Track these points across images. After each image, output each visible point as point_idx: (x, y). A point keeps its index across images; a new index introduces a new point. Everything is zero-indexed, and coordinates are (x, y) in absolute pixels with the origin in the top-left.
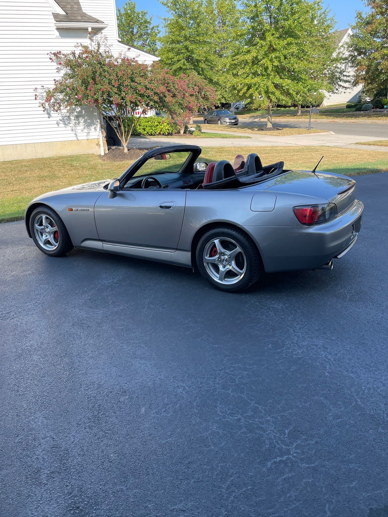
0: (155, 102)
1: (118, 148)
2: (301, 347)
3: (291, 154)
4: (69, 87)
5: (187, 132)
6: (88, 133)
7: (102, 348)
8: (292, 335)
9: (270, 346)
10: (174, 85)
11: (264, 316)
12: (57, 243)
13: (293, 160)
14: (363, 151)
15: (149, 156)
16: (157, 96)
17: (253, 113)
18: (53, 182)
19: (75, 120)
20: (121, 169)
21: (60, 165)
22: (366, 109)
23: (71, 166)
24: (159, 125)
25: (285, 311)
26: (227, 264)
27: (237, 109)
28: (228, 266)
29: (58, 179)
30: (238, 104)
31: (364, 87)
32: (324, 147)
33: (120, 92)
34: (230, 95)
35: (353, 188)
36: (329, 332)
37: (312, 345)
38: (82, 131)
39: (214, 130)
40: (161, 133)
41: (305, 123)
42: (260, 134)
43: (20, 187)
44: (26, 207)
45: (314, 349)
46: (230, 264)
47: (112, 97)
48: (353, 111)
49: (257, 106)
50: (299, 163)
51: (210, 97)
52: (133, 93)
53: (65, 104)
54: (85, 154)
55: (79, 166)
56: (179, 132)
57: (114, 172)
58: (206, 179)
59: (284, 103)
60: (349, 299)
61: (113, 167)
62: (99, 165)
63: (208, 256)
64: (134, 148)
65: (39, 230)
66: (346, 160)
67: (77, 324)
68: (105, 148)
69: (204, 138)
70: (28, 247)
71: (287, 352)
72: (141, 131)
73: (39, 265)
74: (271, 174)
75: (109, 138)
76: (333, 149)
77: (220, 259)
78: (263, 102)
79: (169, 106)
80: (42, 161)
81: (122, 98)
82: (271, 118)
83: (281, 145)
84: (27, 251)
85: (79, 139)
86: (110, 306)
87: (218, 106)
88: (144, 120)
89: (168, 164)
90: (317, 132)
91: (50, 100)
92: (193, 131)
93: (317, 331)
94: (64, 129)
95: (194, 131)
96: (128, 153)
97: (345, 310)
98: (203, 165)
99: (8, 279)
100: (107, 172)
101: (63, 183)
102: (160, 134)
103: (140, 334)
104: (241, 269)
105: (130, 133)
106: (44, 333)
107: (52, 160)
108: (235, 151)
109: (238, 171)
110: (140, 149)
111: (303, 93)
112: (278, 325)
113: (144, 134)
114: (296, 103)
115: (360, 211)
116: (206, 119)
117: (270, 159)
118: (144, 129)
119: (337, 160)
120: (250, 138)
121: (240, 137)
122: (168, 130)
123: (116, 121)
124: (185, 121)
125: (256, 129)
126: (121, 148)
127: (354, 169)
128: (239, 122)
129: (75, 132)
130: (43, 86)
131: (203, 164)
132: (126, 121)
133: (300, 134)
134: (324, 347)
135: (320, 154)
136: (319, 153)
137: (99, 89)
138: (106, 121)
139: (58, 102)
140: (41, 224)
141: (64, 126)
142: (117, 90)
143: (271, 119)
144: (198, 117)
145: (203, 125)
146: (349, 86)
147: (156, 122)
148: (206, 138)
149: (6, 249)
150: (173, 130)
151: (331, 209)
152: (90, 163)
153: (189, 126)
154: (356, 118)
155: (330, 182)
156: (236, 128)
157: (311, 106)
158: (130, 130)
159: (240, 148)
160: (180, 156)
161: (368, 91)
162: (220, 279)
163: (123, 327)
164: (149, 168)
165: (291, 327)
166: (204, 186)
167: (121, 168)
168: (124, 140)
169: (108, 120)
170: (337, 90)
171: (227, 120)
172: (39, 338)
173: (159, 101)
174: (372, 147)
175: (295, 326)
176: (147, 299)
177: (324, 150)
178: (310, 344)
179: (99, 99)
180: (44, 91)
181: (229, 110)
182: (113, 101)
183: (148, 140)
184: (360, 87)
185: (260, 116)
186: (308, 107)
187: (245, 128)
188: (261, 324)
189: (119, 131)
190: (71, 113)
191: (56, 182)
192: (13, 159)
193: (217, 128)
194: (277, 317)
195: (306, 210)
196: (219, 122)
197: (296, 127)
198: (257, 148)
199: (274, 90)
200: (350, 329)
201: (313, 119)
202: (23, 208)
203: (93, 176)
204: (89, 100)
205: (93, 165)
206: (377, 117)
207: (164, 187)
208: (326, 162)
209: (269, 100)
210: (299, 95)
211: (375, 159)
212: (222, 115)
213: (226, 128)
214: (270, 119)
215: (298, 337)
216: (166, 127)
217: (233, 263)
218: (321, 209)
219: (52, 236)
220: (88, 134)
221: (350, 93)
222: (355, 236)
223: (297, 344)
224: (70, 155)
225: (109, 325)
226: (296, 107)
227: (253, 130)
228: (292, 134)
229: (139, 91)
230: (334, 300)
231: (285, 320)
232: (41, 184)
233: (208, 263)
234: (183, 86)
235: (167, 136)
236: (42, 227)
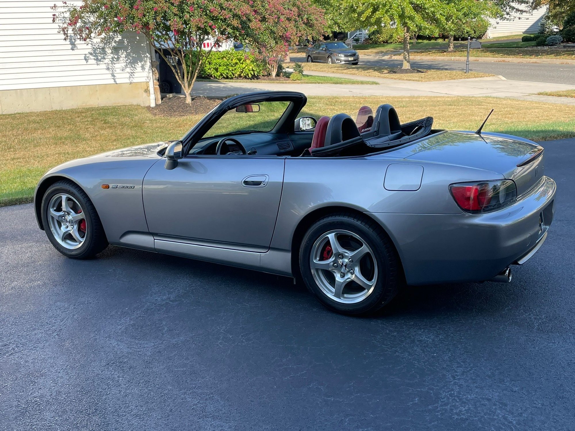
0: (234, 28)
1: (176, 97)
2: (465, 403)
3: (440, 108)
4: (104, 4)
5: (282, 74)
6: (132, 73)
7: (153, 401)
8: (451, 383)
9: (417, 399)
10: (264, 4)
11: (407, 354)
12: (83, 237)
13: (443, 117)
14: (550, 105)
15: (228, 106)
16: (237, 19)
17: (380, 47)
18: (77, 146)
19: (112, 53)
20: (182, 129)
21: (88, 121)
22: (553, 43)
23: (105, 123)
24: (239, 63)
25: (438, 346)
26: (348, 272)
27: (357, 40)
28: (349, 275)
29: (84, 142)
30: (358, 33)
31: (549, 10)
32: (491, 99)
33: (182, 13)
34: (346, 20)
35: (540, 158)
36: (509, 380)
37: (483, 399)
38: (123, 70)
39: (322, 71)
40: (242, 75)
41: (459, 62)
42: (392, 78)
43: (26, 153)
44: (35, 183)
45: (485, 406)
46: (352, 271)
47: (170, 20)
48: (533, 46)
49: (387, 37)
50: (453, 122)
51: (315, 22)
52: (201, 15)
53: (98, 30)
54: (126, 105)
55: (116, 123)
56: (269, 75)
57: (171, 131)
58: (315, 141)
59: (427, 32)
60: (538, 329)
61: (168, 125)
62: (148, 121)
63: (318, 259)
64: (201, 96)
65: (56, 218)
66: (524, 118)
67: (114, 363)
68: (157, 96)
69: (307, 83)
70: (36, 243)
71: (443, 409)
72: (212, 72)
73: (54, 272)
74: (414, 135)
75: (163, 81)
76: (504, 102)
77: (336, 264)
78: (396, 31)
79: (256, 34)
80: (60, 115)
81: (185, 23)
82: (408, 54)
83: (425, 94)
84: (36, 250)
85: (117, 83)
86: (165, 335)
87: (328, 35)
88: (216, 55)
89: (253, 121)
90: (479, 77)
91: (76, 23)
92: (290, 74)
93: (489, 377)
94: (96, 67)
95: (292, 73)
96: (192, 103)
97: (533, 345)
98: (309, 122)
99: (5, 293)
100: (160, 132)
101: (91, 147)
102: (240, 76)
103: (211, 380)
104: (370, 279)
105: (196, 74)
106: (62, 377)
107: (76, 113)
108: (355, 102)
109: (363, 131)
110: (210, 98)
111: (457, 18)
112: (428, 368)
113: (216, 76)
114: (446, 34)
115: (550, 193)
116: (309, 56)
117: (408, 116)
118: (217, 70)
119: (511, 118)
120: (377, 84)
121: (362, 83)
122: (253, 70)
123: (174, 55)
124: (279, 58)
125: (386, 71)
126: (181, 96)
127: (538, 132)
128: (360, 60)
129: (112, 71)
130: (65, 3)
131: (308, 120)
132: (190, 56)
133: (452, 79)
134: (501, 403)
135: (484, 108)
136: (482, 107)
137: (151, 9)
138: (160, 55)
139: (87, 26)
140: (59, 209)
141: (94, 62)
142: (178, 10)
143: (409, 56)
144: (298, 52)
145: (306, 63)
146: (527, 9)
147: (234, 58)
148: (310, 83)
149: (4, 246)
150: (260, 70)
151: (508, 189)
152: (133, 119)
153: (284, 65)
154: (537, 56)
155: (501, 148)
156: (356, 69)
157: (469, 38)
158: (196, 70)
159: (363, 98)
160: (271, 110)
161: (555, 16)
162: (337, 295)
163: (184, 369)
164: (224, 127)
165: (448, 371)
166: (312, 152)
167: (181, 127)
168: (186, 85)
169: (162, 54)
170: (508, 14)
171: (342, 57)
172: (54, 385)
173: (240, 26)
174: (564, 100)
175: (454, 369)
176: (222, 326)
177: (491, 103)
178: (479, 397)
179: (150, 22)
180: (66, 10)
181: (344, 43)
182: (170, 25)
183: (222, 85)
184: (543, 10)
185: (391, 51)
186: (464, 39)
187: (369, 69)
188: (402, 366)
189: (179, 71)
190: (107, 43)
191: (81, 146)
192: (16, 112)
193: (326, 69)
194: (426, 355)
195: (469, 189)
196: (330, 60)
197: (446, 69)
198: (388, 98)
199: (413, 13)
200: (540, 375)
201: (472, 56)
202: (29, 186)
203: (137, 138)
204: (135, 24)
205: (138, 122)
206: (569, 55)
207: (249, 154)
208: (494, 121)
209: (406, 28)
210: (450, 22)
211: (569, 118)
212: (334, 50)
213: (340, 68)
214: (407, 57)
215: (460, 386)
216: (249, 67)
217: (357, 269)
218: (492, 189)
219: (76, 227)
220: (131, 76)
221: (528, 19)
222: (544, 231)
223: (458, 397)
224: (104, 107)
225: (163, 365)
226: (446, 40)
227: (382, 73)
228: (440, 79)
229: (210, 11)
230: (513, 330)
231: (439, 360)
232: (59, 149)
233: (317, 270)
234: (278, 6)
235: (251, 80)
236: (61, 213)
